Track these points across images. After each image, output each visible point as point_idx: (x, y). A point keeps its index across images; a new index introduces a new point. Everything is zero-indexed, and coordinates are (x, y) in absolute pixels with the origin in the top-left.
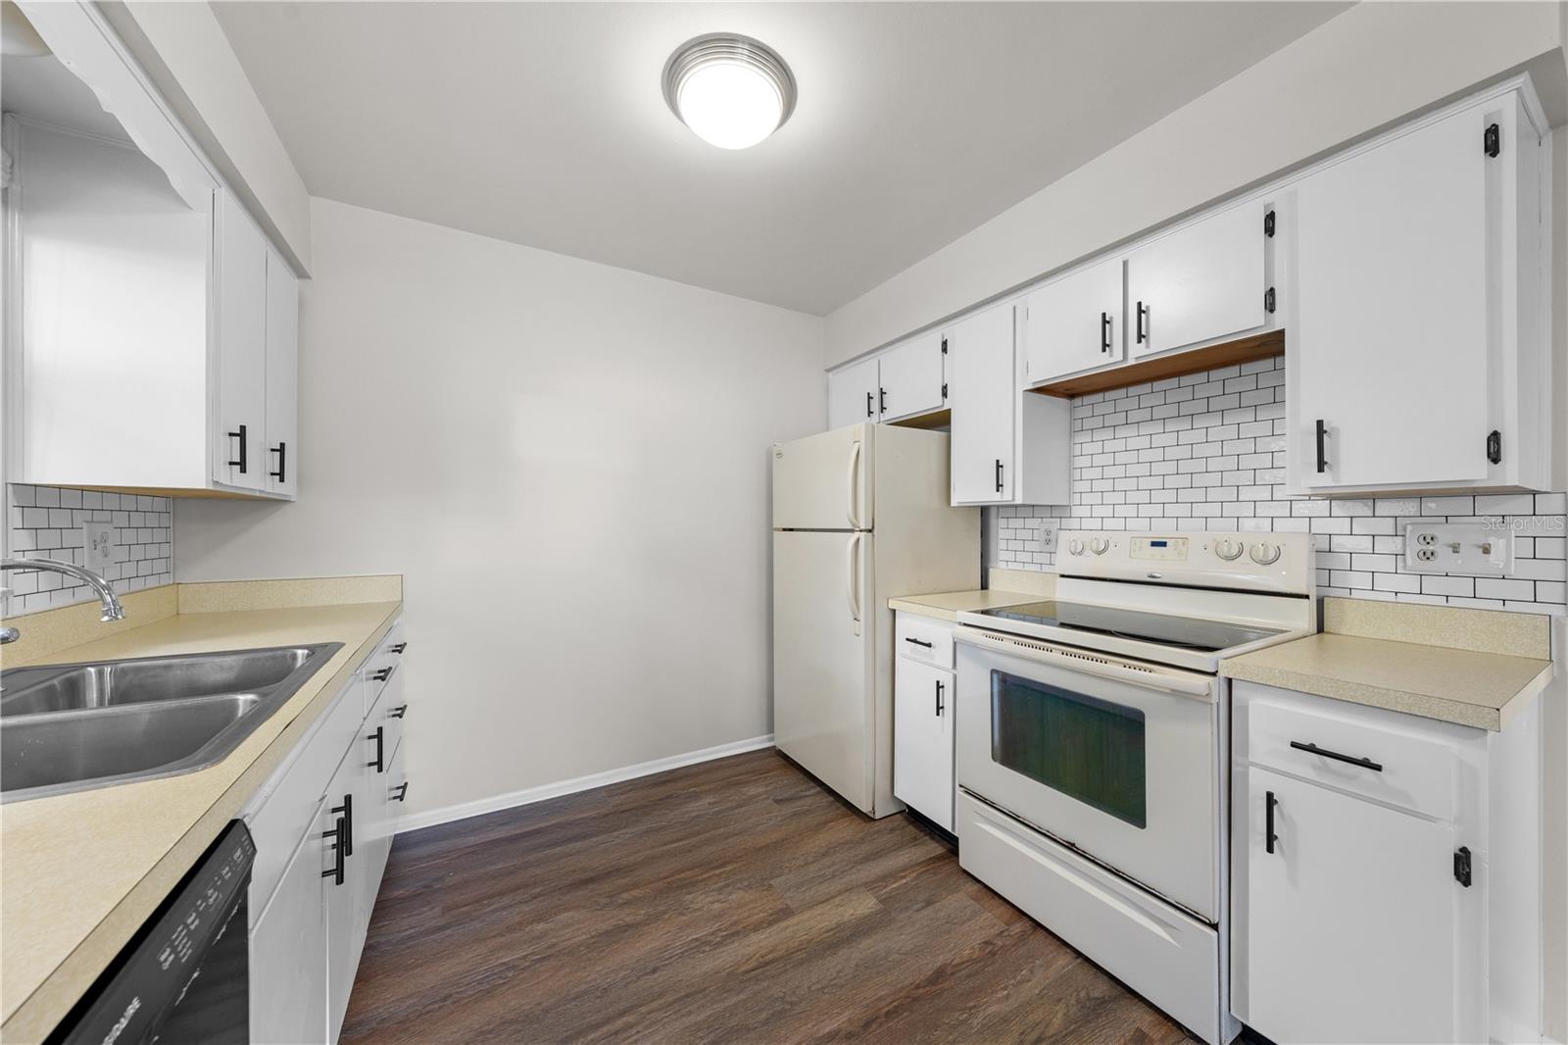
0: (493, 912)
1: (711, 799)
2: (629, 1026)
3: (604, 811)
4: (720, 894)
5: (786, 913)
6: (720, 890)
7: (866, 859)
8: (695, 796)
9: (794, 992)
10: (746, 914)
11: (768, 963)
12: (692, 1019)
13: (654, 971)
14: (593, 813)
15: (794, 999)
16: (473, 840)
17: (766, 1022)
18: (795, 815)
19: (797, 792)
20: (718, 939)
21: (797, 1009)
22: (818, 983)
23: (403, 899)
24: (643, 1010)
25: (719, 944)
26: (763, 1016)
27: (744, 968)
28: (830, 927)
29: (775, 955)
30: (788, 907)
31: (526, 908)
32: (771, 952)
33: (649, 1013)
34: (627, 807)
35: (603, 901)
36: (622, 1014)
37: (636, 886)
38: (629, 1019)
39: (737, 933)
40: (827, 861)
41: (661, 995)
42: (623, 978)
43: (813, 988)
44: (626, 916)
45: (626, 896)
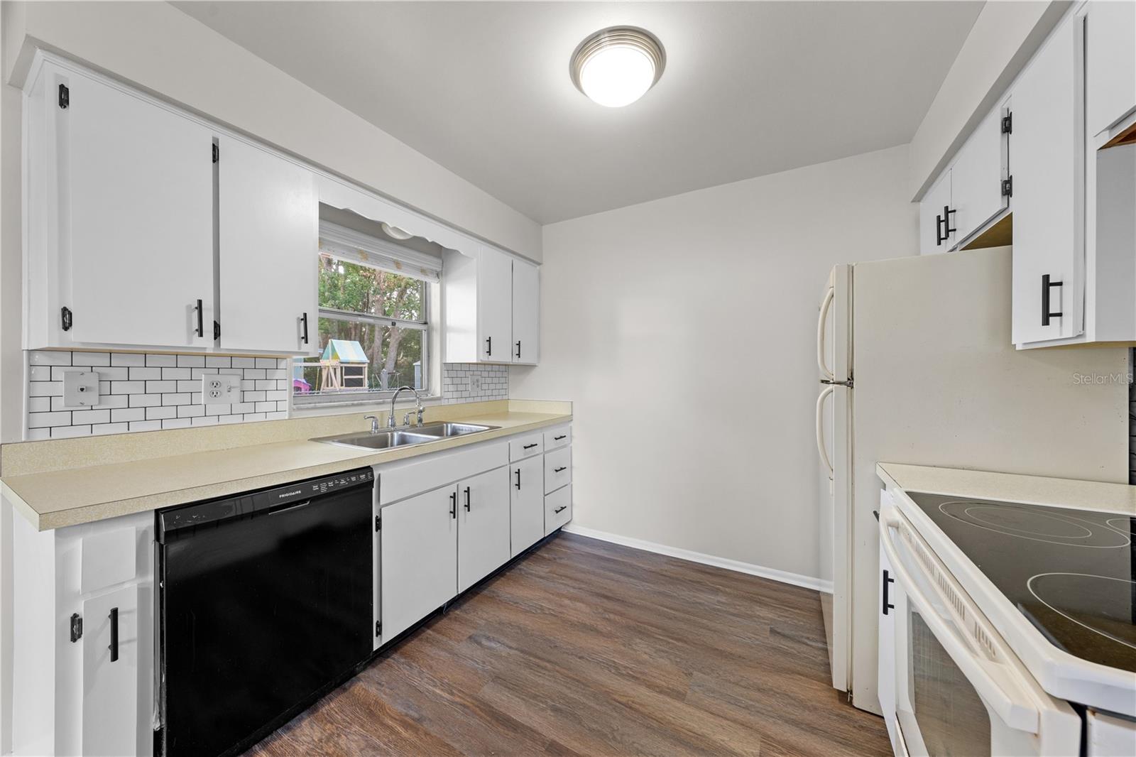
0: (562, 583)
1: (723, 599)
2: (545, 668)
3: (653, 569)
4: (655, 653)
5: (680, 696)
6: (657, 651)
7: (795, 723)
8: (716, 591)
9: (623, 735)
10: (655, 675)
11: (631, 708)
12: (567, 691)
13: (580, 658)
14: (646, 567)
15: (619, 738)
16: (589, 550)
17: (591, 730)
18: (776, 650)
19: (802, 637)
20: (624, 672)
21: (612, 743)
22: (642, 746)
23: (544, 558)
24: (557, 668)
25: (622, 675)
26: (594, 726)
27: (616, 697)
28: (695, 731)
29: (641, 709)
30: (684, 695)
31: (572, 590)
32: (640, 705)
33: (557, 671)
34: (668, 574)
35: (600, 610)
36: (549, 661)
37: (622, 615)
38: (548, 665)
39: (637, 678)
40: (756, 695)
41: (570, 669)
42: (567, 649)
43: (635, 745)
44: (601, 626)
45: (612, 616)
